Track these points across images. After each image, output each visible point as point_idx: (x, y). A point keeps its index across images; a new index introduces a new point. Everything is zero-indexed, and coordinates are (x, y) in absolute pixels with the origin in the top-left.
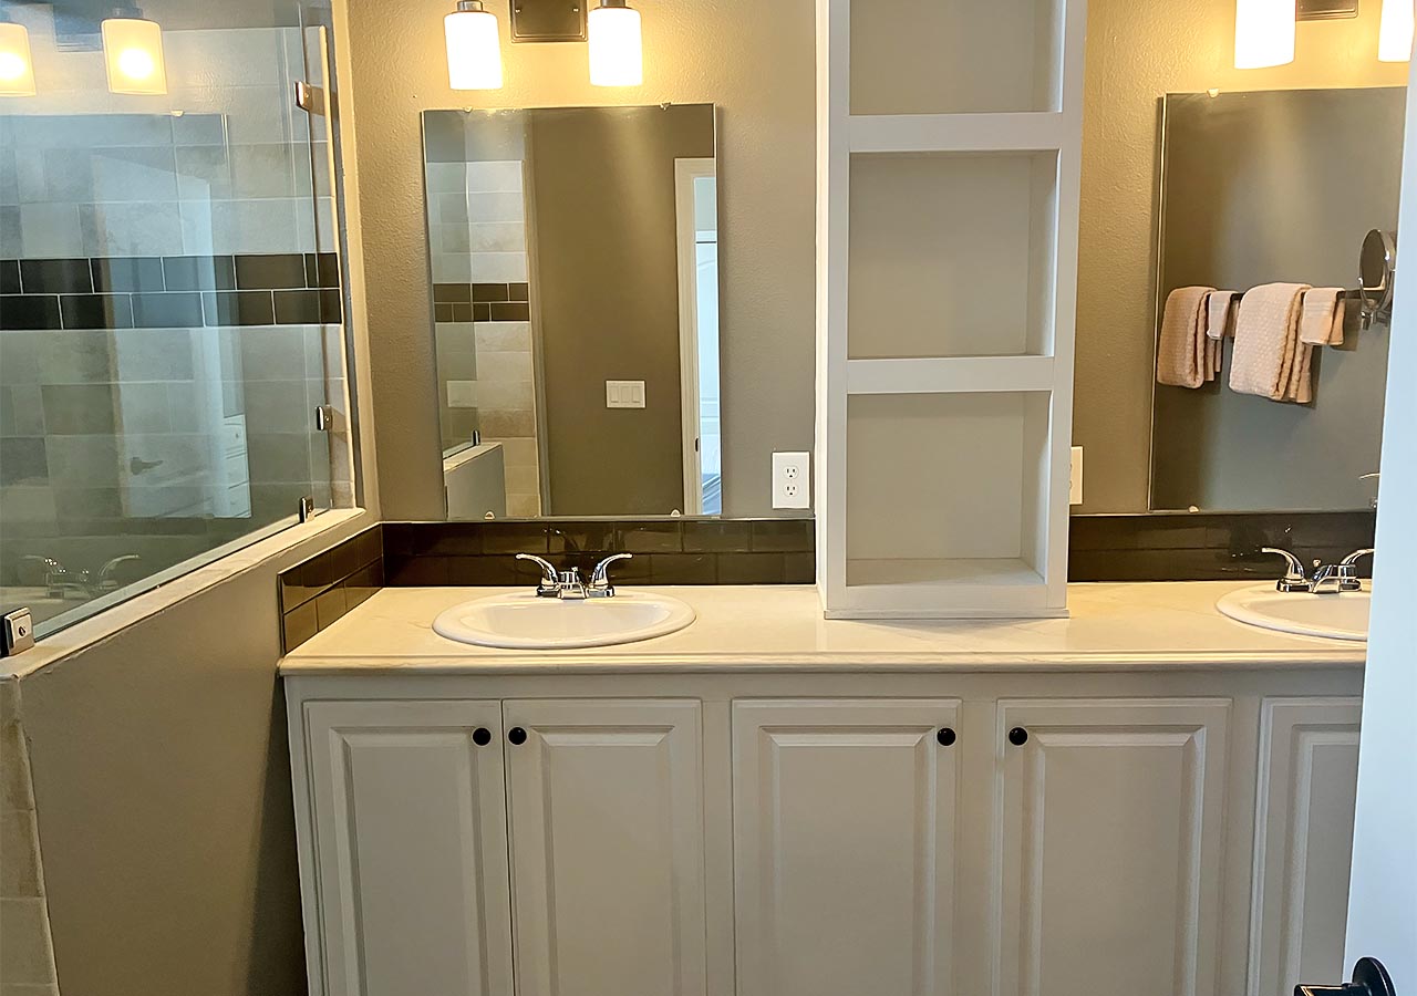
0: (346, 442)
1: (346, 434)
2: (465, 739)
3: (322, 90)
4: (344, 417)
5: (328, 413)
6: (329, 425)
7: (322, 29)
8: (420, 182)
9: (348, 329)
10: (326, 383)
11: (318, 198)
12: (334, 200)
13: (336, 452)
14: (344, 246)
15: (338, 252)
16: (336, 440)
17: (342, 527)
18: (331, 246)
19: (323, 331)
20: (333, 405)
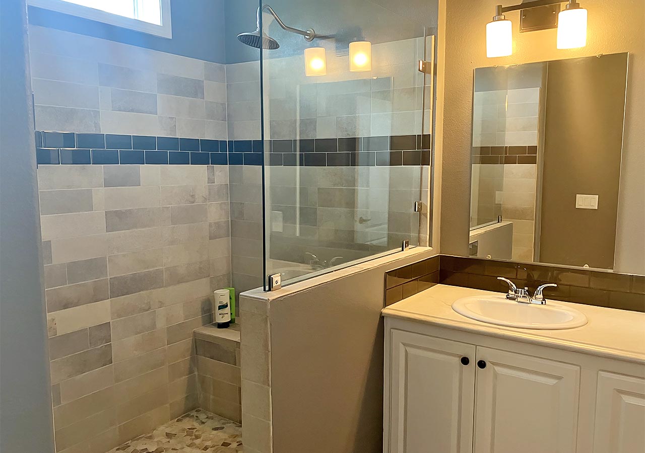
0: (427, 217)
1: (427, 214)
2: (458, 361)
3: (430, 63)
4: (427, 207)
5: (420, 205)
6: (420, 210)
7: (433, 36)
8: (471, 101)
9: (432, 168)
10: (421, 191)
11: (425, 110)
12: (431, 111)
13: (423, 221)
14: (434, 131)
15: (431, 134)
16: (422, 216)
17: (420, 255)
18: (428, 131)
19: (422, 169)
20: (423, 201)
